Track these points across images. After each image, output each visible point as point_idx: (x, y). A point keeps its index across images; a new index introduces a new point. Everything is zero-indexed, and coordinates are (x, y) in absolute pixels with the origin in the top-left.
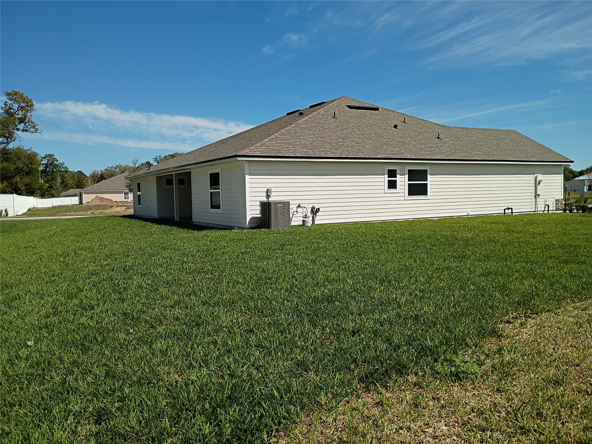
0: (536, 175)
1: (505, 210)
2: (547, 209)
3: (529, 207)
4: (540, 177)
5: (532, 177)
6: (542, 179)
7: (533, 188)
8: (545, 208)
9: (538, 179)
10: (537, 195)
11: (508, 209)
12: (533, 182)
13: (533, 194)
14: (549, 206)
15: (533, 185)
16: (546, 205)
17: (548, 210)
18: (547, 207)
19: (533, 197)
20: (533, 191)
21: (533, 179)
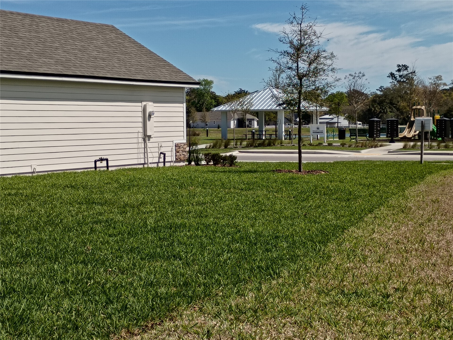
0: (144, 103)
1: (95, 162)
2: (162, 160)
3: (135, 156)
4: (151, 107)
5: (137, 107)
6: (155, 109)
7: (141, 125)
8: (159, 158)
9: (149, 110)
10: (146, 137)
11: (101, 160)
12: (140, 114)
13: (141, 135)
14: (164, 155)
15: (141, 120)
16: (161, 153)
17: (164, 162)
18: (162, 156)
19: (141, 140)
20: (141, 130)
21: (140, 109)
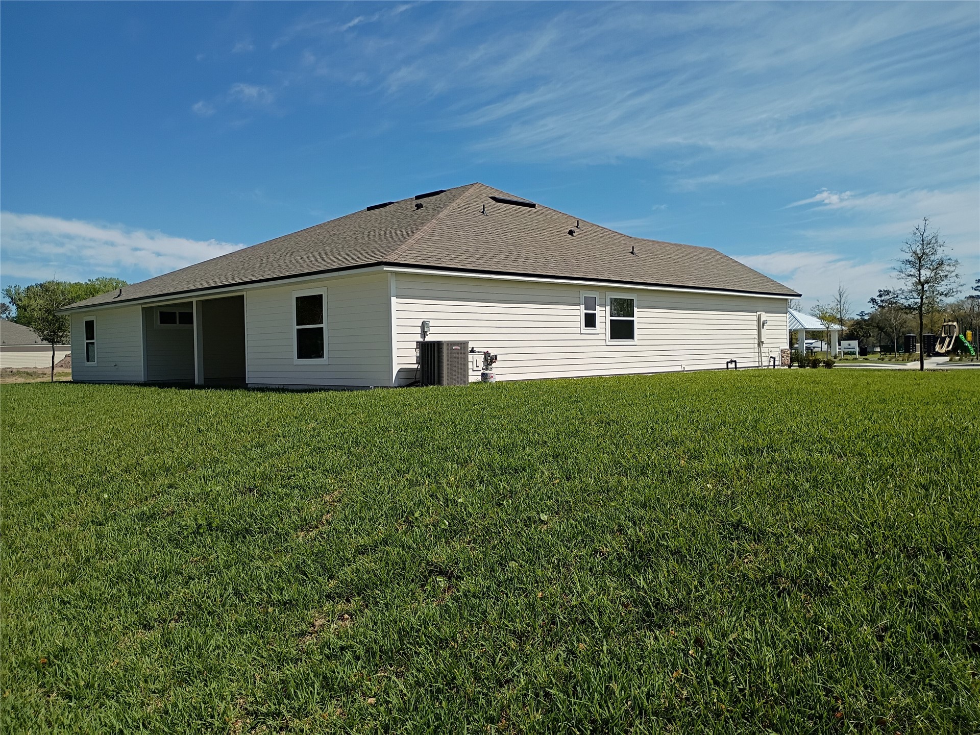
0: (759, 313)
1: (727, 363)
2: (772, 363)
3: (752, 360)
4: (764, 316)
5: (753, 317)
6: (768, 319)
7: (756, 332)
8: (770, 362)
9: (763, 319)
10: (760, 343)
11: (731, 362)
12: (756, 323)
13: (756, 341)
14: (775, 359)
15: (756, 327)
16: (771, 357)
17: (774, 366)
18: (772, 360)
19: (756, 346)
20: (756, 337)
21: (756, 318)
